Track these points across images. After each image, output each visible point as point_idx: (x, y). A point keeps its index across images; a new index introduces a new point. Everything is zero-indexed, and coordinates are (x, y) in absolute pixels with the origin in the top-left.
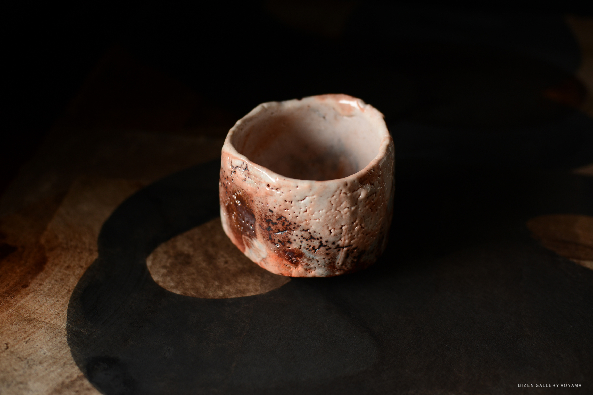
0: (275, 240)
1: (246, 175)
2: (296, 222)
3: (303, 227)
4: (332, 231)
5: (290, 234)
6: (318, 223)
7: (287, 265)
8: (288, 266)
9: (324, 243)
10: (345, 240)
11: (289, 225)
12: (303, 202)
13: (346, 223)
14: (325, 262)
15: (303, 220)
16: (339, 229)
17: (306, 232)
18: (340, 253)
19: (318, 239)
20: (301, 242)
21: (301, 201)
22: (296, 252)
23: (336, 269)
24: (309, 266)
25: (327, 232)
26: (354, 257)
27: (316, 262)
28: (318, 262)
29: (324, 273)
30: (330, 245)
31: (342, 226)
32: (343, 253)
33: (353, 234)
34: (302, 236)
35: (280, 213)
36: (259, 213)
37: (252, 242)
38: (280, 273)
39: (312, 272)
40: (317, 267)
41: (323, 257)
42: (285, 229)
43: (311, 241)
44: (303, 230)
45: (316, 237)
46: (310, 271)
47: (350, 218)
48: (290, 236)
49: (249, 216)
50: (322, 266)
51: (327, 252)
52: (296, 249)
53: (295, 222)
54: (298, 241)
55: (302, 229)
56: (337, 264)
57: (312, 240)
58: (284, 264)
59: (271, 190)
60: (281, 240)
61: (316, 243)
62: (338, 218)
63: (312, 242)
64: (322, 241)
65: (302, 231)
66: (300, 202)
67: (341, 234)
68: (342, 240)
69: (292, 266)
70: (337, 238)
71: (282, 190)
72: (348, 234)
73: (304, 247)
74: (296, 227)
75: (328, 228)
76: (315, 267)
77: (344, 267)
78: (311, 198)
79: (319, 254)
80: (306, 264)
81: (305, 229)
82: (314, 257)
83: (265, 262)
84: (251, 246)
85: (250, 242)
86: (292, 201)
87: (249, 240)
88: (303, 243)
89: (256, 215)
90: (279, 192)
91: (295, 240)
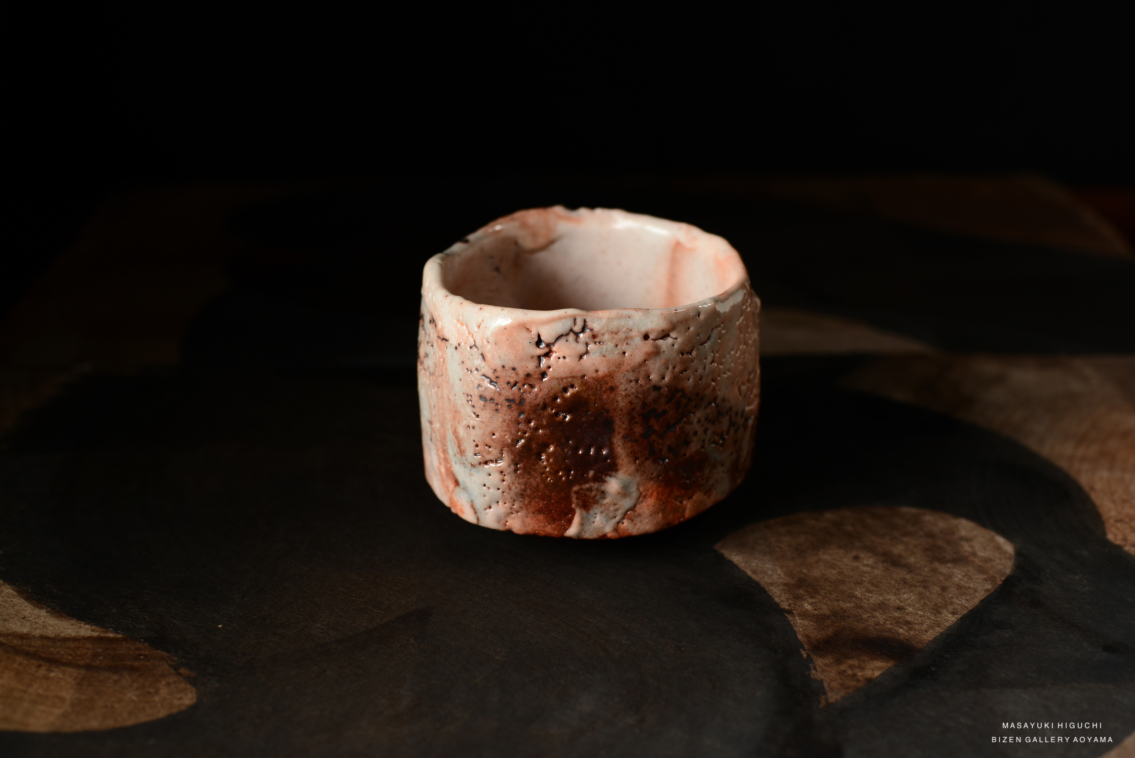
0: (661, 450)
1: (589, 342)
2: (699, 392)
5: (688, 423)
8: (678, 500)
11: (687, 405)
14: (731, 462)
20: (706, 431)
22: (697, 459)
23: (739, 470)
24: (710, 482)
25: (737, 394)
28: (723, 465)
29: (727, 489)
30: (739, 420)
34: (706, 419)
35: (673, 384)
37: (603, 488)
38: (665, 523)
39: (712, 495)
40: (719, 480)
41: (730, 452)
42: (680, 417)
43: (719, 421)
45: (725, 411)
46: (710, 493)
48: (687, 429)
49: (593, 432)
50: (726, 474)
51: (735, 437)
52: (696, 452)
53: (697, 392)
54: (700, 431)
55: (706, 403)
56: (740, 461)
57: (721, 419)
58: (674, 499)
59: (653, 342)
60: (673, 444)
63: (720, 424)
65: (706, 407)
69: (684, 497)
71: (674, 334)
73: (709, 441)
74: (699, 402)
80: (707, 479)
81: (711, 400)
83: (629, 521)
84: (597, 500)
85: (594, 493)
86: (692, 350)
87: (593, 489)
88: (709, 432)
89: (618, 419)
90: (669, 340)
91: (696, 433)
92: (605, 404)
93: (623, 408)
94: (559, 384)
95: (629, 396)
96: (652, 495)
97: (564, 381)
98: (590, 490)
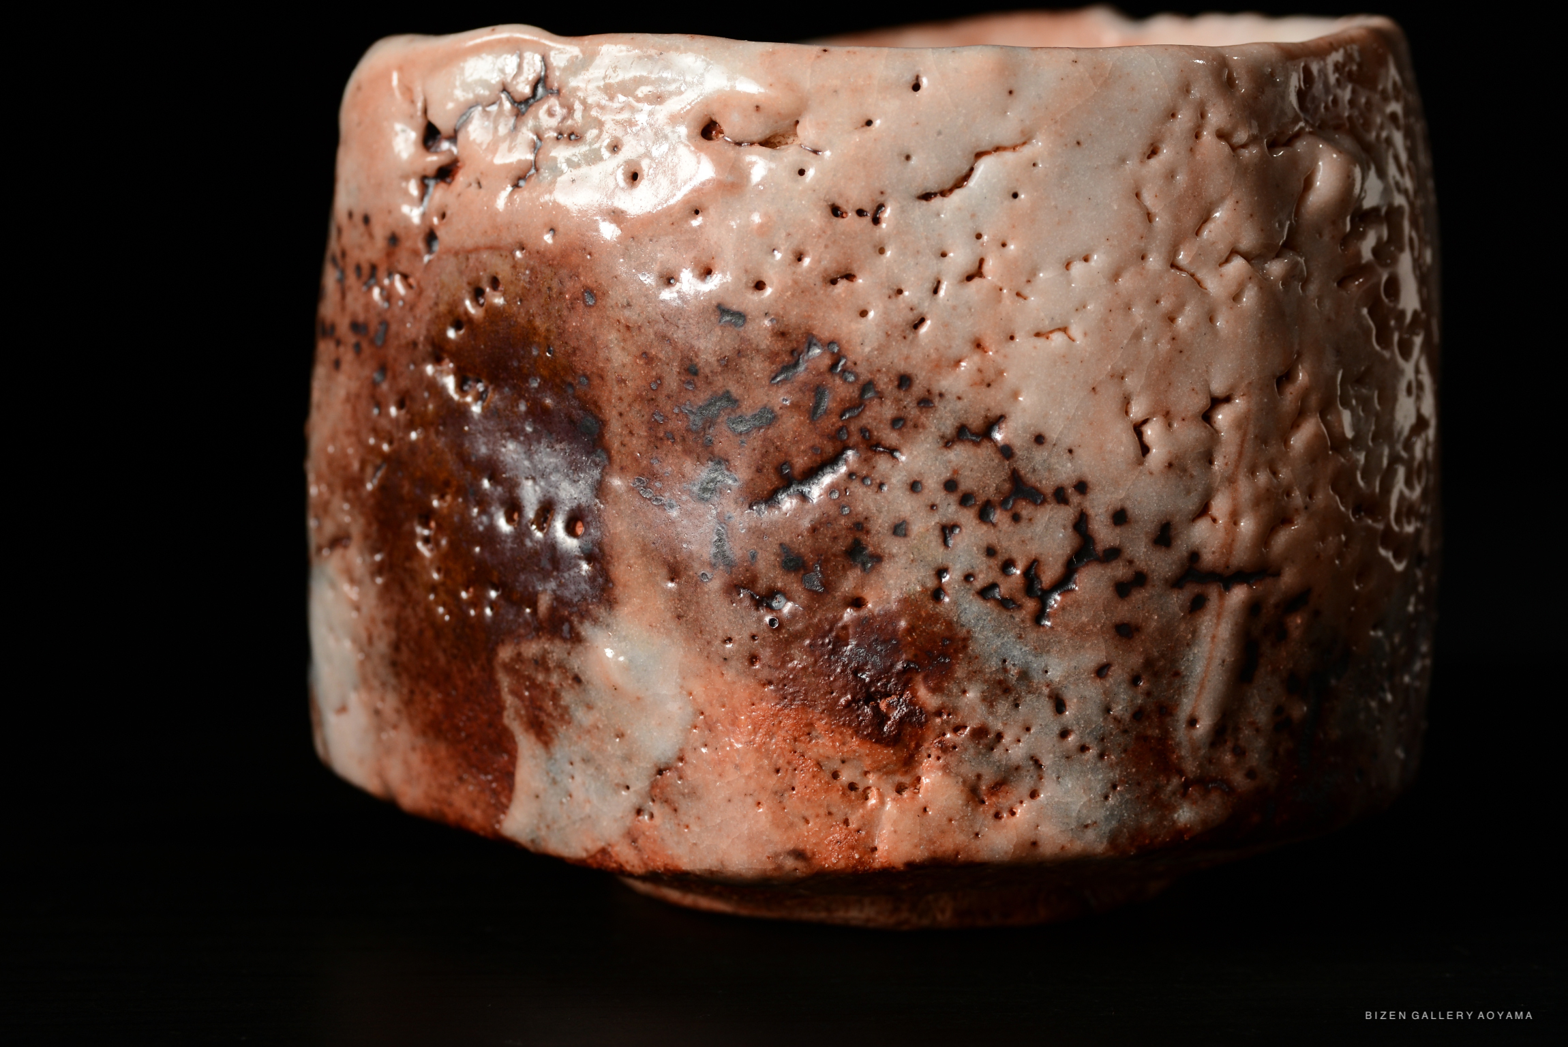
2: (910, 370)
3: (960, 405)
4: (1151, 432)
5: (863, 479)
6: (1064, 358)
7: (835, 775)
8: (845, 778)
9: (1104, 534)
10: (1234, 518)
11: (856, 405)
12: (957, 196)
13: (1242, 377)
14: (1107, 710)
15: (959, 345)
16: (1194, 417)
17: (977, 444)
18: (1206, 623)
19: (1060, 496)
20: (947, 530)
21: (943, 193)
22: (910, 630)
23: (1181, 772)
24: (997, 752)
25: (1124, 443)
26: (1294, 684)
27: (1045, 709)
28: (1059, 705)
29: (1100, 814)
30: (1140, 550)
31: (1217, 402)
32: (1225, 630)
33: (1284, 474)
34: (950, 485)
35: (794, 315)
36: (636, 376)
37: (575, 663)
38: (790, 846)
39: (1013, 813)
40: (1046, 761)
41: (1092, 657)
42: (830, 449)
43: (1016, 518)
44: (965, 434)
45: (1047, 484)
46: (1003, 802)
47: (1261, 335)
48: (864, 500)
49: (549, 457)
50: (1083, 749)
51: (1124, 611)
52: (907, 602)
53: (902, 367)
54: (923, 526)
55: (949, 427)
56: (1181, 733)
57: (1026, 510)
58: (818, 764)
59: (732, 152)
60: (804, 547)
61: (1046, 528)
62: (1191, 329)
63: (1024, 530)
64: (1091, 512)
65: (948, 443)
66: (937, 202)
67: (1211, 462)
68: (1214, 520)
69: (872, 779)
70: (1188, 492)
71: (807, 132)
72: (1252, 472)
73: (968, 577)
74: (913, 412)
75: (1127, 413)
76: (1037, 764)
77: (1228, 758)
78: (1008, 156)
79: (1066, 626)
80: (980, 733)
81: (975, 422)
82: (1036, 664)
83: (667, 809)
84: (566, 709)
85: (555, 679)
86: (880, 207)
87: (551, 665)
88: (960, 541)
89: (614, 413)
90: (790, 154)
91: (899, 529)
92: (575, 350)
93: (625, 373)
94: (461, 273)
95: (640, 327)
96: (734, 722)
97: (473, 257)
98: (541, 663)
